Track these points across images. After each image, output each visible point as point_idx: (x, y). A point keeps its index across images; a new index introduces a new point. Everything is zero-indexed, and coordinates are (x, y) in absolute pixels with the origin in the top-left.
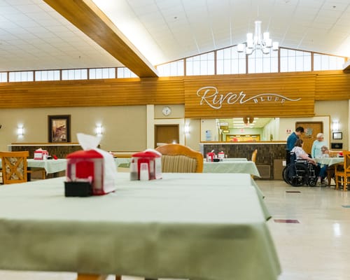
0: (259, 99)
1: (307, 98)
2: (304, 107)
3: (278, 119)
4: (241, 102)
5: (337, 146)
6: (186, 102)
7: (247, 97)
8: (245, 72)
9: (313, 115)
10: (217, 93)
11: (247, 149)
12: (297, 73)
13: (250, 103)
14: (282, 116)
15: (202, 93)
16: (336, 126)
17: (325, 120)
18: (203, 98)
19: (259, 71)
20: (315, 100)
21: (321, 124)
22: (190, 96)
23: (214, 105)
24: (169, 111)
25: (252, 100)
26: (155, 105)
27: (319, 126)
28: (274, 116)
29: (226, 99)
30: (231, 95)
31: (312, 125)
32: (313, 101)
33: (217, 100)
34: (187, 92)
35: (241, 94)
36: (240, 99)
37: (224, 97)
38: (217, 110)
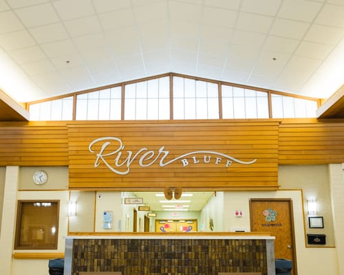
0: (190, 159)
1: (266, 160)
2: (261, 174)
3: (220, 194)
4: (161, 165)
5: (317, 240)
6: (71, 162)
7: (171, 156)
8: (168, 118)
9: (276, 188)
10: (122, 147)
11: (163, 248)
12: (249, 121)
13: (177, 166)
14: (228, 189)
15: (96, 148)
16: (313, 207)
17: (294, 196)
18: (99, 155)
19: (190, 116)
20: (279, 165)
21: (289, 202)
22: (77, 153)
23: (116, 168)
24: (44, 177)
25: (179, 162)
26: (21, 167)
27: (285, 205)
28: (214, 188)
29: (137, 159)
30: (145, 151)
31: (274, 203)
32: (276, 165)
33: (122, 159)
34: (73, 146)
35: (161, 151)
36: (159, 159)
37: (133, 155)
38: (122, 177)
